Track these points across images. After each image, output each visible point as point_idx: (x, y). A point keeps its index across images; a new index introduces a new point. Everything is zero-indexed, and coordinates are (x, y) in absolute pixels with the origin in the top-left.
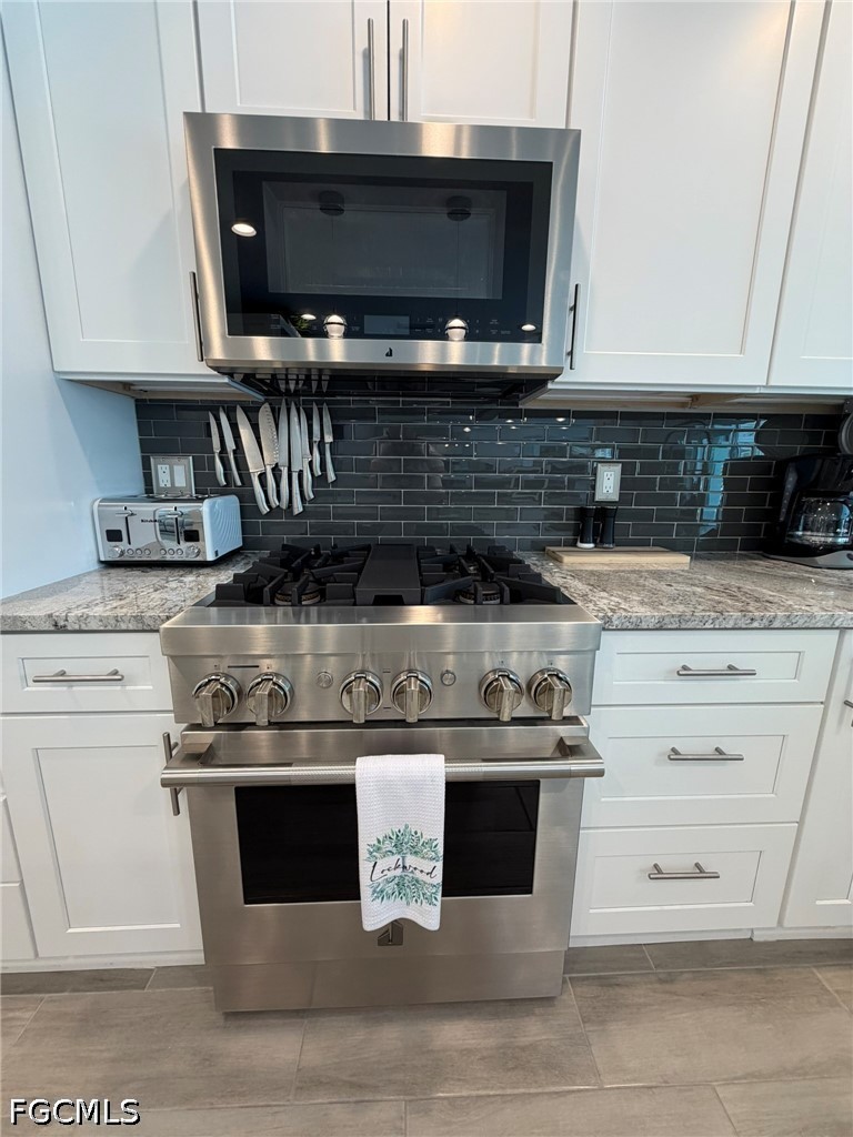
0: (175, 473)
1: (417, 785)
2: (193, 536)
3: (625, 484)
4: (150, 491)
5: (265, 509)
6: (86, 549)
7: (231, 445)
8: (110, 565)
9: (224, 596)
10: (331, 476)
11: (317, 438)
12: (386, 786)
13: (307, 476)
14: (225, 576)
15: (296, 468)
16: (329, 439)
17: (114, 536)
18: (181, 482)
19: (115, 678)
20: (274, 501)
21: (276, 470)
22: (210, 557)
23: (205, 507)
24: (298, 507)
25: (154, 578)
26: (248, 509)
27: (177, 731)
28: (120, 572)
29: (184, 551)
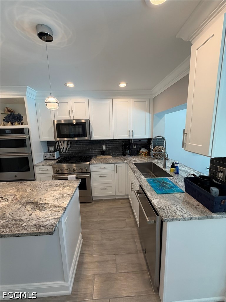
0: (51, 149)
1: (73, 177)
2: (54, 156)
3: (106, 147)
4: (49, 152)
5: (62, 152)
6: (42, 158)
7: (58, 145)
8: (45, 160)
9: (57, 162)
10: (70, 148)
11: (68, 144)
12: (70, 177)
13: (67, 148)
14: (57, 161)
15: (66, 147)
16: (70, 144)
17: (45, 157)
18: (52, 149)
19: (48, 170)
20: (63, 151)
21: (63, 148)
22: (56, 158)
23: (55, 153)
24: (66, 152)
25: (50, 161)
26: (60, 152)
27: (53, 174)
28: (46, 161)
29: (53, 158)
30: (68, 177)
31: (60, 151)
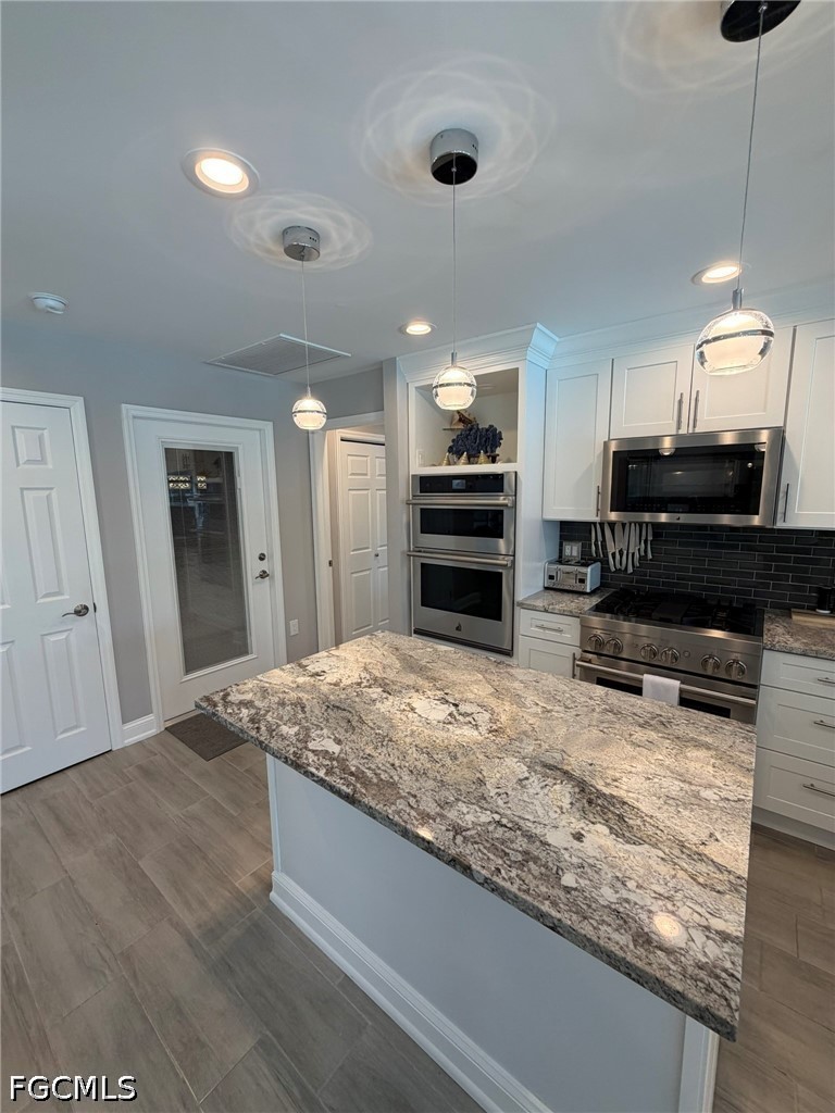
0: (572, 550)
1: (668, 689)
2: (582, 581)
4: (561, 560)
5: (613, 569)
6: (540, 582)
7: (600, 538)
8: (546, 588)
9: (598, 609)
10: (650, 556)
11: (643, 538)
12: (654, 685)
13: (637, 555)
14: (595, 600)
15: (631, 551)
16: (650, 538)
17: (551, 577)
18: (575, 554)
19: (560, 631)
20: (618, 566)
21: (621, 552)
22: (588, 591)
23: (589, 569)
24: (630, 570)
25: (566, 597)
26: (605, 569)
27: (578, 652)
28: (552, 592)
29: (579, 587)
30: (641, 681)
31: (605, 562)
